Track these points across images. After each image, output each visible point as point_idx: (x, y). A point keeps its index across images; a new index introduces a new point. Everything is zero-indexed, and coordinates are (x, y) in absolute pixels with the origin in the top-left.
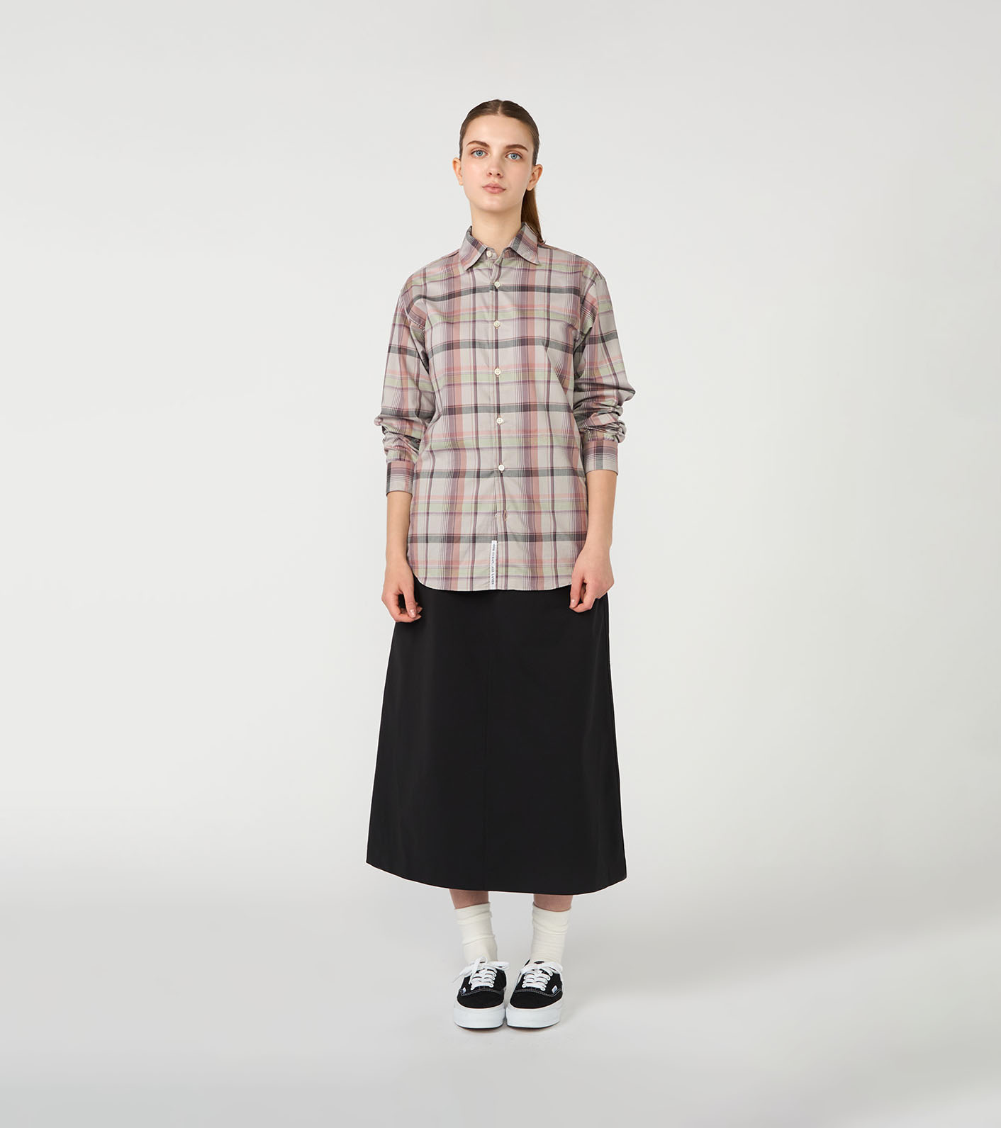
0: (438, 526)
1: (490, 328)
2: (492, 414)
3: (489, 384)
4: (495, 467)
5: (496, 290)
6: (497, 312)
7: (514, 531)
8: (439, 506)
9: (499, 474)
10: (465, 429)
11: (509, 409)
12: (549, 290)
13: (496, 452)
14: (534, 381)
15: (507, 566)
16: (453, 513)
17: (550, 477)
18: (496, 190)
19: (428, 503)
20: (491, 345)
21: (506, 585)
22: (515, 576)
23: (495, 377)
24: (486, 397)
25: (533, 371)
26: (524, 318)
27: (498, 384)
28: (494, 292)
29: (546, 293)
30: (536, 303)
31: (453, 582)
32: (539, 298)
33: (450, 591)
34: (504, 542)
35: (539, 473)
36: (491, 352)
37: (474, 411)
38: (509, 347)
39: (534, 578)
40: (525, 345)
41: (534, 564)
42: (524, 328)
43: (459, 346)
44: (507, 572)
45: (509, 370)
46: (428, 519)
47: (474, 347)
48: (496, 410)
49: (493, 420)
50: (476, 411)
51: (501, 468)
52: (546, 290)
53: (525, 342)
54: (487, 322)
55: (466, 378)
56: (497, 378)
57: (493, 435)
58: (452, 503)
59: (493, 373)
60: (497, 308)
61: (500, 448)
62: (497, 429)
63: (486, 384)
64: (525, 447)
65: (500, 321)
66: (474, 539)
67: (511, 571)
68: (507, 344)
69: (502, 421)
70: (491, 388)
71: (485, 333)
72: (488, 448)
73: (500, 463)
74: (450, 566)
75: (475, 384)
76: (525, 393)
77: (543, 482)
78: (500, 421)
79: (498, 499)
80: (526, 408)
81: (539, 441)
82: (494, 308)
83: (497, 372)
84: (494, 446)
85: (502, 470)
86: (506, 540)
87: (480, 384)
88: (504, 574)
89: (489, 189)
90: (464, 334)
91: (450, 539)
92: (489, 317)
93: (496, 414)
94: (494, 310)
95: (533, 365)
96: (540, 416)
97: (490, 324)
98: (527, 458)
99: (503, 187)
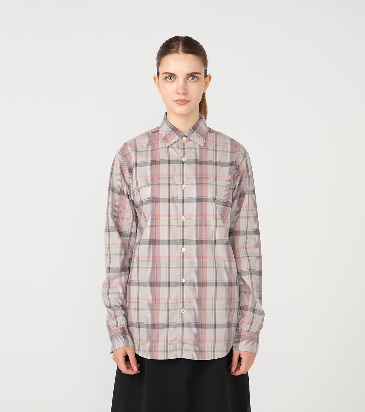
0: (145, 317)
1: (179, 189)
2: (179, 246)
3: (178, 226)
4: (179, 280)
5: (183, 163)
6: (183, 179)
7: (188, 321)
8: (145, 304)
9: (182, 284)
10: (162, 255)
11: (189, 242)
12: (216, 164)
13: (180, 271)
14: (206, 225)
15: (183, 343)
16: (154, 310)
17: (214, 287)
18: (183, 103)
19: (138, 302)
20: (179, 201)
21: (182, 355)
22: (188, 350)
23: (181, 222)
24: (176, 234)
25: (206, 219)
26: (201, 184)
27: (183, 226)
28: (182, 165)
29: (215, 166)
30: (208, 173)
31: (155, 353)
32: (211, 169)
33: (154, 360)
34: (181, 328)
35: (207, 284)
36: (179, 205)
37: (167, 243)
38: (191, 202)
39: (200, 351)
40: (201, 202)
41: (200, 343)
42: (200, 190)
43: (159, 201)
44: (182, 347)
45: (191, 217)
46: (138, 313)
47: (169, 202)
48: (181, 243)
49: (179, 249)
50: (169, 244)
51: (183, 281)
52: (215, 164)
53: (201, 200)
54: (177, 185)
55: (163, 221)
56: (183, 223)
57: (179, 259)
58: (153, 303)
59: (180, 219)
60: (183, 175)
61: (183, 268)
62: (181, 255)
63: (175, 226)
64: (199, 267)
65: (185, 185)
66: (167, 326)
67: (185, 346)
68: (189, 201)
69: (185, 250)
70: (179, 229)
71: (176, 193)
72: (175, 268)
73: (183, 277)
74: (153, 343)
75: (169, 226)
76: (200, 232)
77: (210, 290)
78: (184, 250)
79: (179, 301)
80: (201, 242)
81: (208, 263)
82: (182, 176)
83: (183, 219)
84: (179, 266)
85: (183, 282)
86: (183, 326)
87: (171, 225)
88: (181, 348)
89: (179, 102)
90: (163, 193)
91: (153, 326)
92: (178, 182)
93: (181, 245)
94: (182, 177)
95: (206, 215)
96: (209, 247)
97: (179, 187)
98: (200, 274)
99: (188, 100)
